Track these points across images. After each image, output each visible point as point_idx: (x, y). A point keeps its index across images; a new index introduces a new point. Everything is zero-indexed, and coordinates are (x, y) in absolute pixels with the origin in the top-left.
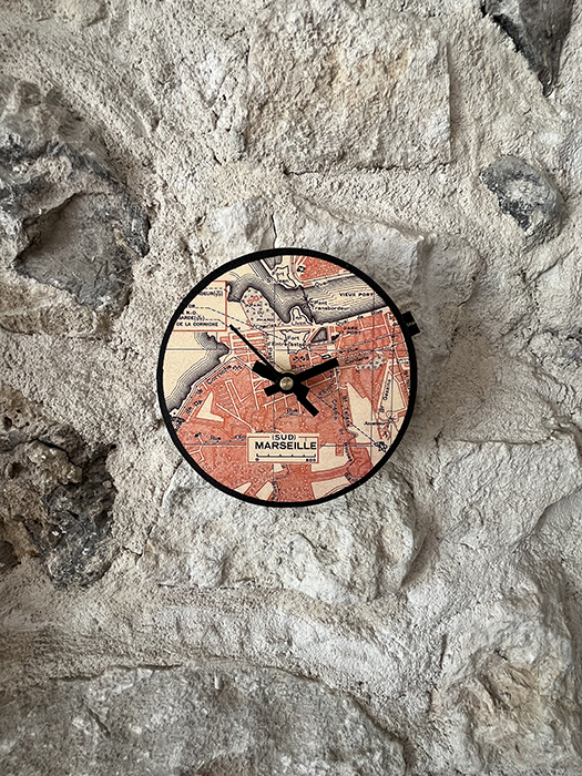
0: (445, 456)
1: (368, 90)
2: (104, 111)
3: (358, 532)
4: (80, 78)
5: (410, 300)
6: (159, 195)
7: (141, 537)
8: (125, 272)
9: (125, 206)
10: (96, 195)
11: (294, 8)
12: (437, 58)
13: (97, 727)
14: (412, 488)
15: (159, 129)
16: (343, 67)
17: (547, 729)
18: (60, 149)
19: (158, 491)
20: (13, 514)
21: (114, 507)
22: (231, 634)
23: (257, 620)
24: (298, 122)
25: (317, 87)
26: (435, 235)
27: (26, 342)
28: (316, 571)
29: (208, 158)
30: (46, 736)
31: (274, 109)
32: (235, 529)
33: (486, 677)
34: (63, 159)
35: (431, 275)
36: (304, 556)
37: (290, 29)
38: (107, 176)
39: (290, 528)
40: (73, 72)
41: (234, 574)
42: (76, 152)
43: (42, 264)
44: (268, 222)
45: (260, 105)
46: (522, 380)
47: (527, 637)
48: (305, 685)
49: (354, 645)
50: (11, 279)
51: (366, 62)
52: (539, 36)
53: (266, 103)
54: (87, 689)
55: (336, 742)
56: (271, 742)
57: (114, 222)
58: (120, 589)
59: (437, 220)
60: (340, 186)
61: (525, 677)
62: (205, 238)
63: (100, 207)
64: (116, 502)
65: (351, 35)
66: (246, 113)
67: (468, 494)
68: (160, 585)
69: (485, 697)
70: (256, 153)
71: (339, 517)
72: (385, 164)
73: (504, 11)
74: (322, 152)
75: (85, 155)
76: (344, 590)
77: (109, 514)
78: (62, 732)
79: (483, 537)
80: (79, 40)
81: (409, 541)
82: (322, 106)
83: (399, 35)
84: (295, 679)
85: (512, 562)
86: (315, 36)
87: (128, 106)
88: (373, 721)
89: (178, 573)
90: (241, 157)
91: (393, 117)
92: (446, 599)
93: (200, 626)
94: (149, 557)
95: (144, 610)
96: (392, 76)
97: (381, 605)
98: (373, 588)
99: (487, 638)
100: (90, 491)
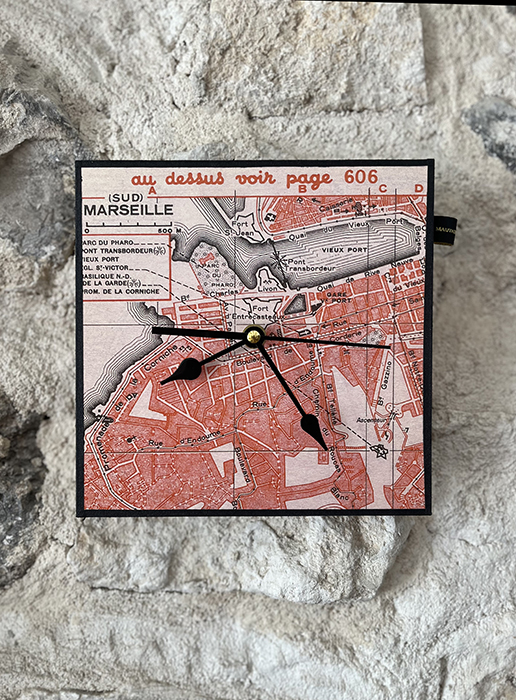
1: (336, 34)
2: (60, 58)
4: (38, 29)
6: (113, 141)
7: (74, 524)
8: (72, 221)
9: (77, 152)
10: (47, 141)
15: (115, 74)
16: (309, 13)
18: (16, 96)
21: (44, 487)
22: (176, 651)
23: (209, 637)
24: (263, 65)
25: (281, 32)
28: (279, 562)
29: (165, 104)
31: (237, 54)
34: (18, 105)
36: (266, 548)
38: (61, 122)
40: (31, 23)
41: (182, 574)
42: (31, 98)
45: (222, 50)
49: (329, 670)
51: (332, 8)
53: (229, 48)
57: (64, 168)
58: (43, 593)
60: (308, 129)
63: (51, 152)
64: (46, 483)
66: (207, 58)
68: (93, 588)
70: (216, 98)
72: (356, 107)
74: (287, 96)
75: (40, 101)
76: (313, 584)
77: (37, 496)
79: (485, 530)
81: (390, 525)
82: (287, 51)
87: (85, 53)
89: (115, 569)
90: (201, 102)
91: (363, 59)
92: (442, 608)
93: (139, 642)
94: (82, 546)
95: (71, 620)
96: (360, 21)
97: (363, 616)
98: (348, 582)
99: (496, 659)
100: (18, 468)
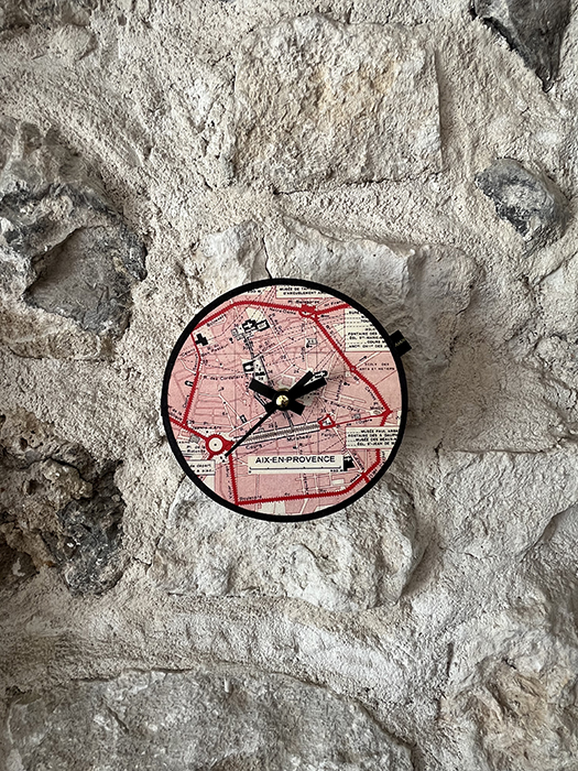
0: (445, 467)
1: (355, 106)
2: (99, 145)
3: (358, 542)
4: (76, 116)
5: (403, 314)
6: (154, 222)
7: (149, 548)
8: (125, 296)
9: (123, 236)
10: (95, 228)
11: (277, 33)
12: (424, 68)
13: (116, 724)
14: (412, 499)
15: (151, 157)
16: (328, 86)
17: (553, 735)
18: (62, 190)
19: (164, 504)
20: (32, 527)
21: (124, 519)
22: (238, 638)
23: (264, 627)
24: (285, 144)
25: (303, 108)
26: (427, 247)
27: (36, 366)
28: (317, 579)
29: (199, 185)
30: (71, 731)
31: (262, 133)
32: (239, 539)
33: (495, 686)
34: (65, 198)
35: (425, 286)
36: (306, 566)
37: (275, 53)
38: (105, 211)
39: (292, 538)
40: (69, 109)
41: (239, 584)
42: (76, 191)
43: (48, 295)
44: (259, 245)
45: (247, 130)
46: (527, 386)
47: (534, 646)
48: (312, 690)
49: (359, 652)
50: (21, 309)
51: (350, 79)
52: (532, 35)
53: (254, 128)
54: (105, 689)
55: (344, 745)
56: (281, 743)
57: (113, 251)
58: (132, 597)
59: (430, 231)
60: (330, 201)
61: (533, 686)
62: (199, 261)
63: (100, 238)
64: (125, 515)
65: (335, 53)
66: (234, 140)
67: (470, 504)
68: (169, 594)
69: (493, 705)
70: (245, 178)
71: (339, 528)
72: (375, 178)
73: (493, 14)
74: (310, 172)
75: (85, 193)
76: (344, 598)
77: (119, 526)
78: (85, 727)
79: (487, 546)
80: (73, 76)
81: (408, 551)
82: (309, 127)
83: (384, 49)
84: (302, 685)
85: (520, 572)
86: (299, 59)
87: (122, 138)
88: (380, 726)
89: (186, 581)
90: (231, 183)
91: (381, 130)
92: (450, 608)
93: (209, 633)
94: (158, 566)
95: (155, 617)
96: (378, 91)
97: (386, 614)
98: (373, 596)
99: (493, 646)
100: (100, 505)
